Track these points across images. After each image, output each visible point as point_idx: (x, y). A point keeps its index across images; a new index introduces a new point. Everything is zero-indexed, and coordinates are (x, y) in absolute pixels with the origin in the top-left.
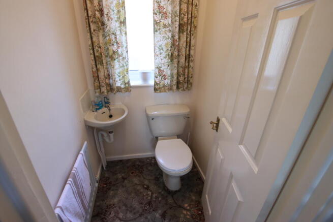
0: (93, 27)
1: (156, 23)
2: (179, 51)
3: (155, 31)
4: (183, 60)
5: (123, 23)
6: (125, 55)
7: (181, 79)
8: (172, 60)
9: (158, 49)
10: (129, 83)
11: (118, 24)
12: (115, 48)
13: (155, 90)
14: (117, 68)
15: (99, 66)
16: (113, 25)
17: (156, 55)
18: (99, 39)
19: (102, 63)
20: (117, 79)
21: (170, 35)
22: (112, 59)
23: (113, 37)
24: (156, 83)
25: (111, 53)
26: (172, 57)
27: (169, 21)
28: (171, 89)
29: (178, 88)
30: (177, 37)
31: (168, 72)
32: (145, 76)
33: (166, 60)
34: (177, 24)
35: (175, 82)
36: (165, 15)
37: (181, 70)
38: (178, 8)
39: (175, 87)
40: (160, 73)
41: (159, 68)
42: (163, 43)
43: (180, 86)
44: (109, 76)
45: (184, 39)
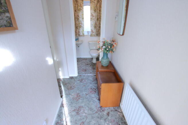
0: (76, 20)
1: (91, 18)
2: (97, 25)
3: (91, 20)
4: (98, 28)
5: (83, 19)
6: (83, 26)
7: (98, 33)
8: (95, 28)
9: (91, 25)
10: (84, 34)
11: (82, 19)
12: (81, 25)
13: (91, 36)
14: (81, 30)
15: (77, 29)
16: (81, 19)
17: (91, 27)
18: (77, 23)
19: (77, 28)
20: (81, 33)
21: (94, 21)
22: (80, 27)
23: (80, 22)
24: (91, 34)
25: (80, 26)
26: (95, 27)
27: (94, 18)
28: (95, 36)
29: (97, 36)
30: (96, 22)
31: (94, 31)
32: (88, 32)
33: (94, 28)
34: (96, 19)
35: (96, 34)
36: (93, 16)
37: (98, 30)
38: (96, 15)
39: (96, 35)
40: (92, 31)
41: (91, 30)
42: (93, 23)
43: (98, 35)
44: (79, 32)
45: (98, 22)
